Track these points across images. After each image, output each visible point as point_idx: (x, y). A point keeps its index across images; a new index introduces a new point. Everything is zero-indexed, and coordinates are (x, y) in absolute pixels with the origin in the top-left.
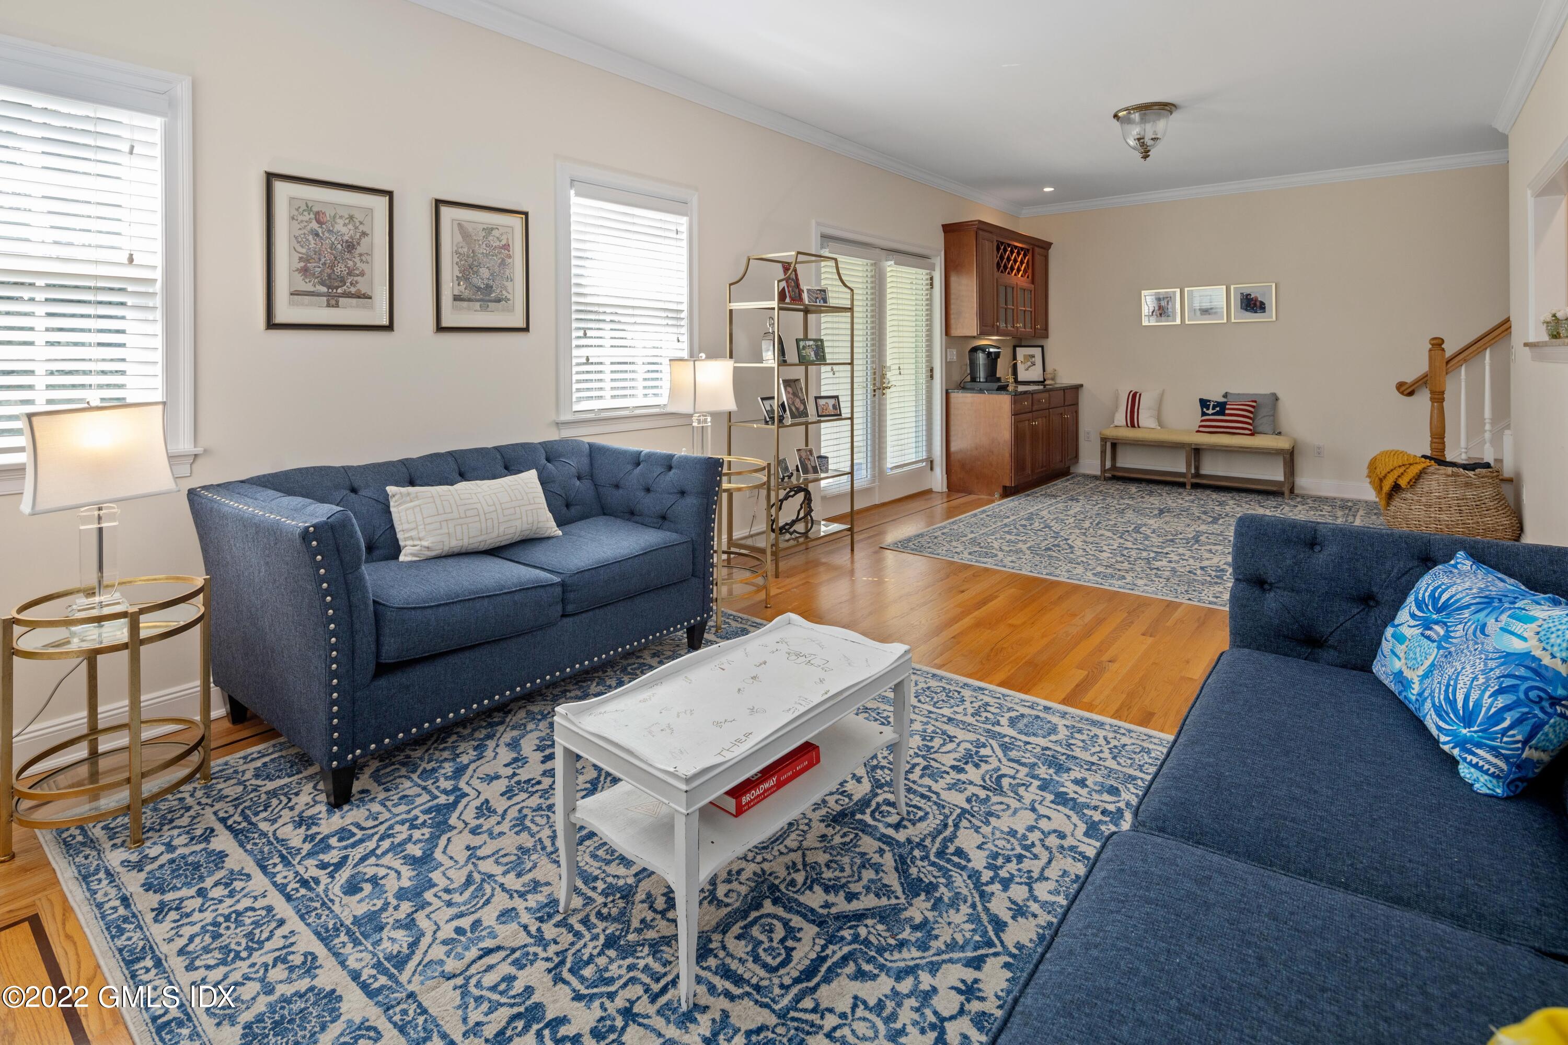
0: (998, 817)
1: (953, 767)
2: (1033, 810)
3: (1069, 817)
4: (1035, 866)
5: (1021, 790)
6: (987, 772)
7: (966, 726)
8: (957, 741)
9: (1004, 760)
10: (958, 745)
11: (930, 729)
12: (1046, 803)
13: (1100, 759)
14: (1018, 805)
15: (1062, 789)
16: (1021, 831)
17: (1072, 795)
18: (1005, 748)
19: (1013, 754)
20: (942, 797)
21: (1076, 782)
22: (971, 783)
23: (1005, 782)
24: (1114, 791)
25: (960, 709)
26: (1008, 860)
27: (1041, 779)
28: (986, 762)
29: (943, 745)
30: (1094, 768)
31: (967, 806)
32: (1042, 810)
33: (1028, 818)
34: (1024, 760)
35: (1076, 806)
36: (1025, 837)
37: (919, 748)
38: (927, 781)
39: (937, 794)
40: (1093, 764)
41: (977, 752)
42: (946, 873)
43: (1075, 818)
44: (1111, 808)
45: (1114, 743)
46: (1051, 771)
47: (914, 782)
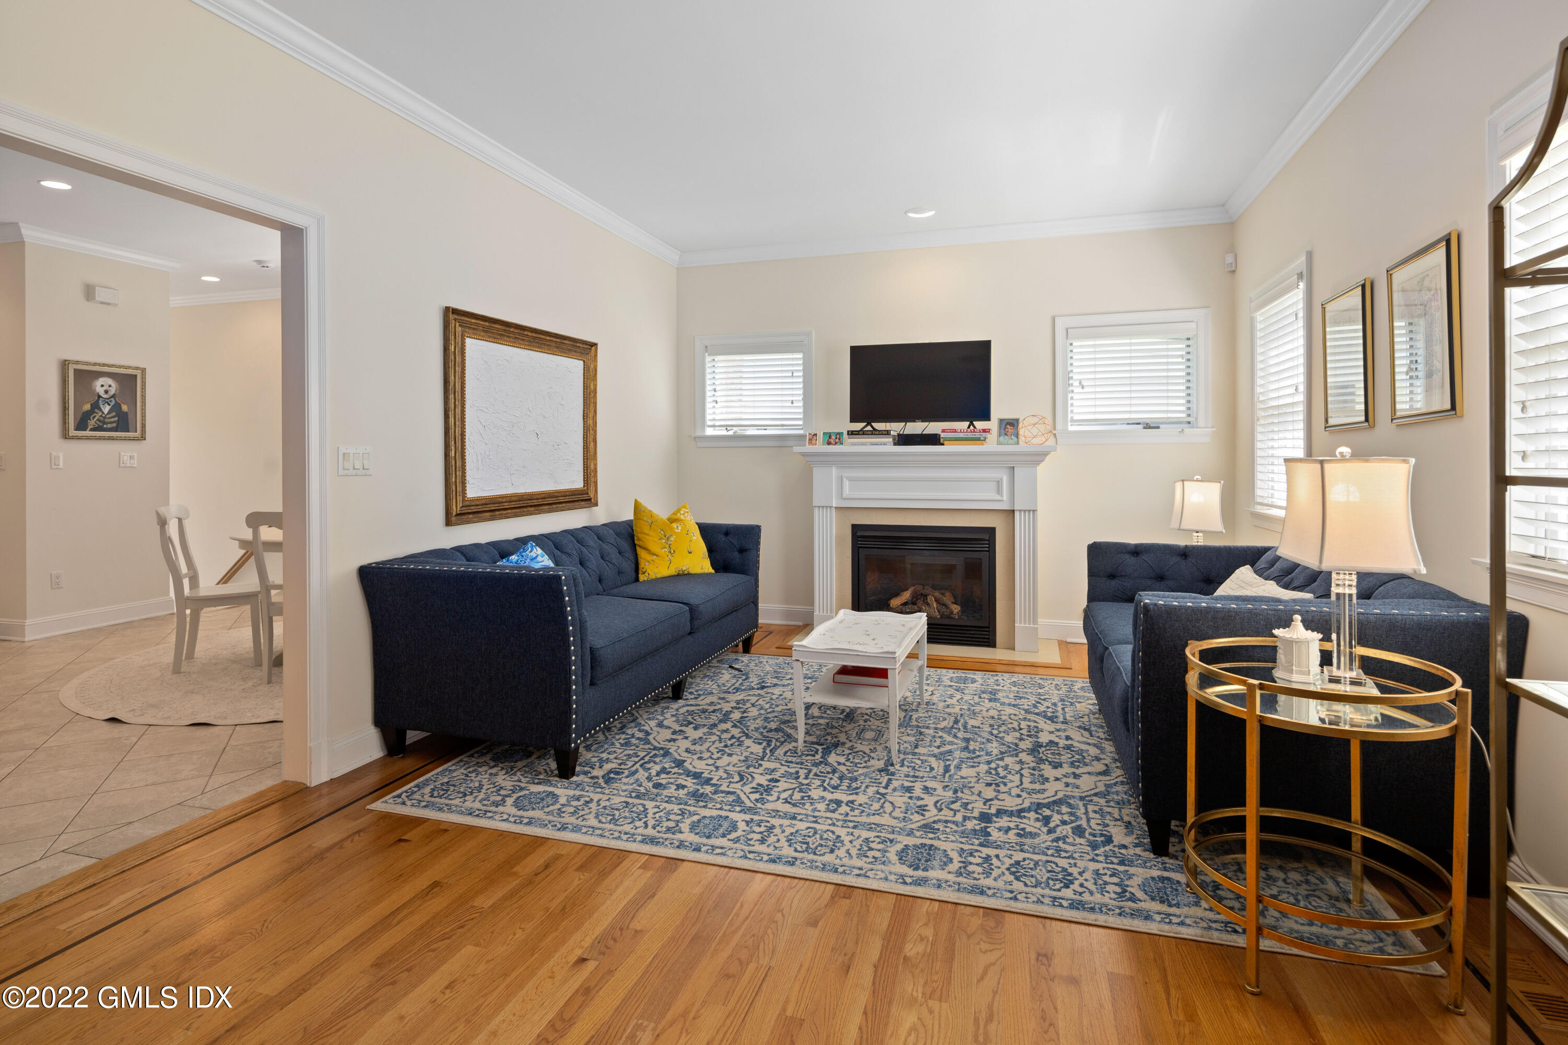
0: (739, 761)
1: (777, 781)
2: (717, 768)
3: (694, 767)
4: (717, 744)
5: (725, 776)
6: (751, 782)
7: (776, 813)
8: (781, 801)
9: (739, 792)
10: (778, 798)
11: (808, 806)
12: (707, 772)
13: (658, 808)
14: (727, 768)
15: (695, 781)
16: (725, 757)
17: (689, 779)
18: (739, 801)
19: (731, 798)
20: (778, 764)
21: (683, 787)
22: (761, 774)
23: (737, 778)
24: (657, 786)
25: (789, 831)
26: (732, 745)
27: (710, 784)
28: (753, 788)
29: (791, 796)
30: (667, 799)
31: (760, 762)
32: (712, 768)
33: (719, 763)
34: (723, 795)
35: (688, 773)
36: (723, 755)
37: (810, 790)
38: (793, 771)
39: (782, 765)
40: (667, 802)
41: (762, 794)
42: (764, 736)
43: (691, 768)
44: (663, 776)
45: (638, 824)
46: (702, 791)
47: (801, 768)
